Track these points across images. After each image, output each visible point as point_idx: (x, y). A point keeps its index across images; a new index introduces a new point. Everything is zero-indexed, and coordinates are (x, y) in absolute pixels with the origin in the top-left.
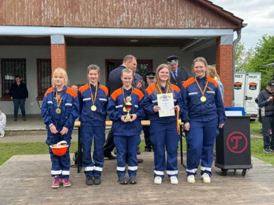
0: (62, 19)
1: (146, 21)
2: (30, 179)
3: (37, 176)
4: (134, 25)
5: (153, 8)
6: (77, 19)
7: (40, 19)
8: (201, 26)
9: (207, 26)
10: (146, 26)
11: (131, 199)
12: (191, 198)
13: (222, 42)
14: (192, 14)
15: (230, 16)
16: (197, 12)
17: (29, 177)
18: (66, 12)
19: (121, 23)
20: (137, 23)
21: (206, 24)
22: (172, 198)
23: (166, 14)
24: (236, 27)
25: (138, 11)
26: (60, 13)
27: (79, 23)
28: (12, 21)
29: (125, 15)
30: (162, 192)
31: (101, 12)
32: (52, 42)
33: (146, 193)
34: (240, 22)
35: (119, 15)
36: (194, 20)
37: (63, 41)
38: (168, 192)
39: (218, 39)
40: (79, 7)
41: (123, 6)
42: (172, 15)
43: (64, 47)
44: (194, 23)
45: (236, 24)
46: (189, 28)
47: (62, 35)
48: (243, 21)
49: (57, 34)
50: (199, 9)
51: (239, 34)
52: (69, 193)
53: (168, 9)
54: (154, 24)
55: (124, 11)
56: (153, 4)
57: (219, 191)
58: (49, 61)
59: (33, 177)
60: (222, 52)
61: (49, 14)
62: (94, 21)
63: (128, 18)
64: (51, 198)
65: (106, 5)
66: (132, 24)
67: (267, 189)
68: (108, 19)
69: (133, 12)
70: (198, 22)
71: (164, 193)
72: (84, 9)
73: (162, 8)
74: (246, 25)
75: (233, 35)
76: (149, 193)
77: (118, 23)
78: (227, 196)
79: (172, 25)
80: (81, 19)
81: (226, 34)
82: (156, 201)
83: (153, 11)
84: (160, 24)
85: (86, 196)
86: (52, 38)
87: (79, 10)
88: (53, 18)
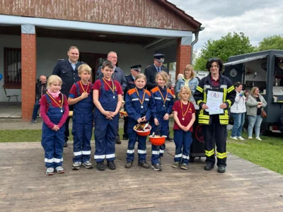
0: (33, 10)
1: (116, 18)
2: (6, 168)
3: (14, 165)
4: (104, 20)
5: (122, 6)
6: (48, 10)
7: (11, 8)
8: (165, 27)
9: (170, 27)
10: (116, 22)
11: (113, 188)
12: (168, 184)
13: (183, 42)
14: (157, 14)
15: (190, 19)
16: (162, 14)
17: (4, 165)
18: (37, 3)
19: (91, 17)
20: (107, 19)
21: (168, 26)
23: (134, 12)
24: (194, 30)
25: (108, 7)
26: (32, 4)
27: (50, 15)
29: (96, 10)
30: (140, 179)
31: (72, 6)
32: (23, 32)
33: (126, 180)
34: (198, 25)
35: (90, 10)
36: (159, 20)
37: (33, 31)
39: (179, 39)
41: (94, 1)
42: (140, 13)
43: (34, 37)
44: (159, 24)
45: (195, 27)
46: (156, 28)
47: (33, 25)
48: (201, 24)
49: (29, 24)
50: (164, 11)
51: (197, 36)
52: (50, 182)
53: (136, 8)
54: (123, 21)
55: (95, 7)
56: (122, 2)
57: (192, 177)
58: (19, 50)
59: (10, 165)
60: (182, 52)
61: (20, 3)
62: (65, 14)
63: (98, 14)
64: (32, 187)
66: (102, 20)
67: (231, 174)
68: (80, 12)
69: (104, 8)
70: (163, 23)
71: (143, 180)
72: (56, 2)
73: (131, 6)
74: (203, 28)
75: (192, 37)
76: (129, 180)
77: (89, 18)
78: (199, 182)
79: (140, 23)
80: (53, 11)
81: (186, 35)
82: (138, 189)
83: (122, 9)
84: (128, 22)
85: (68, 185)
86: (22, 27)
87: (50, 2)
88: (24, 8)
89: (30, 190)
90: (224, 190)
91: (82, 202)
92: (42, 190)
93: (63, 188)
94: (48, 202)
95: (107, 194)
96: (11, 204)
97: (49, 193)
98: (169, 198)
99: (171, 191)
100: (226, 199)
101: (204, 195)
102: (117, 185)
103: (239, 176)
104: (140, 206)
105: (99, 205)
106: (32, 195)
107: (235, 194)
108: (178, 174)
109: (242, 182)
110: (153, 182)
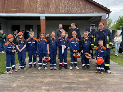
0: (44, 11)
1: (74, 11)
5: (76, 6)
6: (49, 10)
7: (37, 11)
8: (94, 12)
9: (97, 12)
10: (74, 12)
11: (63, 74)
12: (85, 75)
13: (102, 18)
14: (91, 7)
15: (105, 8)
16: (93, 7)
18: (46, 8)
19: (65, 11)
20: (71, 11)
21: (96, 12)
22: (78, 75)
23: (81, 8)
24: (108, 13)
25: (71, 7)
26: (44, 8)
27: (50, 12)
29: (66, 8)
30: (74, 72)
31: (58, 8)
32: (41, 19)
34: (109, 10)
35: (64, 9)
36: (91, 10)
37: (44, 18)
38: (77, 72)
40: (50, 6)
41: (66, 5)
42: (84, 8)
43: (45, 21)
44: (92, 11)
46: (90, 13)
48: (110, 10)
49: (43, 16)
50: (94, 6)
51: (109, 15)
52: (42, 71)
53: (82, 6)
54: (77, 12)
55: (66, 7)
56: (77, 4)
58: (40, 25)
61: (40, 9)
62: (55, 11)
63: (67, 10)
65: (59, 5)
66: (69, 12)
67: (114, 73)
68: (60, 10)
69: (69, 7)
70: (93, 11)
72: (52, 7)
73: (80, 5)
74: (111, 12)
75: (106, 16)
77: (64, 12)
79: (84, 12)
80: (51, 10)
81: (104, 15)
82: (72, 76)
83: (77, 7)
84: (79, 12)
85: (48, 72)
86: (41, 17)
87: (50, 7)
88: (41, 10)
89: (35, 73)
90: (108, 78)
91: (50, 78)
92: (39, 74)
93: (46, 73)
94: (39, 78)
95: (60, 77)
96: (27, 78)
97: (41, 75)
98: (83, 80)
99: (85, 77)
100: (107, 82)
101: (98, 80)
102: (65, 74)
103: (118, 73)
104: (70, 82)
105: (55, 80)
106: (35, 75)
107: (112, 80)
109: (118, 76)
110: (79, 73)
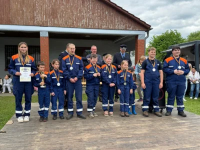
0: (47, 22)
1: (97, 25)
4: (90, 27)
6: (56, 22)
7: (34, 22)
8: (128, 29)
9: (131, 29)
10: (97, 27)
11: (106, 127)
12: (138, 125)
13: (139, 38)
14: (122, 21)
15: (143, 23)
16: (125, 20)
18: (49, 18)
19: (82, 25)
20: (92, 26)
21: (130, 28)
23: (108, 21)
24: (146, 30)
25: (92, 18)
26: (46, 18)
27: (57, 25)
28: (16, 22)
29: (84, 20)
30: (121, 122)
31: (70, 19)
32: (41, 36)
33: (112, 123)
34: (149, 27)
35: (81, 21)
36: (123, 25)
37: (47, 35)
39: (137, 36)
40: (57, 15)
41: (83, 15)
42: (112, 21)
43: (48, 39)
44: (124, 27)
45: (147, 28)
46: (122, 30)
47: (47, 31)
48: (151, 26)
49: (44, 31)
50: (126, 19)
51: (148, 34)
53: (109, 18)
54: (101, 26)
55: (84, 18)
56: (101, 14)
57: (152, 121)
58: (39, 47)
60: (139, 43)
61: (39, 18)
62: (66, 24)
63: (86, 23)
65: (73, 15)
66: (88, 26)
68: (75, 22)
69: (89, 19)
70: (126, 26)
72: (60, 17)
73: (106, 17)
74: (152, 29)
75: (145, 34)
77: (80, 25)
78: (157, 123)
79: (112, 27)
80: (58, 22)
81: (141, 34)
82: (120, 127)
83: (101, 19)
84: (105, 27)
85: (79, 125)
86: (41, 33)
87: (57, 17)
88: (41, 21)
89: (58, 128)
91: (89, 134)
92: (65, 128)
94: (70, 134)
95: (103, 130)
96: (49, 136)
97: (69, 129)
98: (141, 132)
99: (141, 128)
100: (177, 133)
101: (161, 130)
102: (107, 125)
104: (124, 136)
105: (100, 136)
106: (60, 131)
108: (143, 119)
110: (129, 124)
